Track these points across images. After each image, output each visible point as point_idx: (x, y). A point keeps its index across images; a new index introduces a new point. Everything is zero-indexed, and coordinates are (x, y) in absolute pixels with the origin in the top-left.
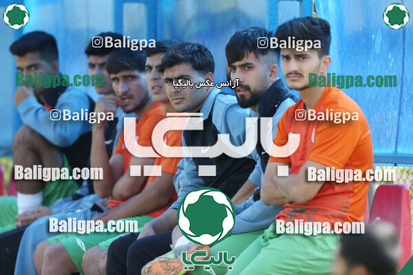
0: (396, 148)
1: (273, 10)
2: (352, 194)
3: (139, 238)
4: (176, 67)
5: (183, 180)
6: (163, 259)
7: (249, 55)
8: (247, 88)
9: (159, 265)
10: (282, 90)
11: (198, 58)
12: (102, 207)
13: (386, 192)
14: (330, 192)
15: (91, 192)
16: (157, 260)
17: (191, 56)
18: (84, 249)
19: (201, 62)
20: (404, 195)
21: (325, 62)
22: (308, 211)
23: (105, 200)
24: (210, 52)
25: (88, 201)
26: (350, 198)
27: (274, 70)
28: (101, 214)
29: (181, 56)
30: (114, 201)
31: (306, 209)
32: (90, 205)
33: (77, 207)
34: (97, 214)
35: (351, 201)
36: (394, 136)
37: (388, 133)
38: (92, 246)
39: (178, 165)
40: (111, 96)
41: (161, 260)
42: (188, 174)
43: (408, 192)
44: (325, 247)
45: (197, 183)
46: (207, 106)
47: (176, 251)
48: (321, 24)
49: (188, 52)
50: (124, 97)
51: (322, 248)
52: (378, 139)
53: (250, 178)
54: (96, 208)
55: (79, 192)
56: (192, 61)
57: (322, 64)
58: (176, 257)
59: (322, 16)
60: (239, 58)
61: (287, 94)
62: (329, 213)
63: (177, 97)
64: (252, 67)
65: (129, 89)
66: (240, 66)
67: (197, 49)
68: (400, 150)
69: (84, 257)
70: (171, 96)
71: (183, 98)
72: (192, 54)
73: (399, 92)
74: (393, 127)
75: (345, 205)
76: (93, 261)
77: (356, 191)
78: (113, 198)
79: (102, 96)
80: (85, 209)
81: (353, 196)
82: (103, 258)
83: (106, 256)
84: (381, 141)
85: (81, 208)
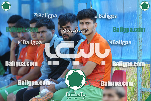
0: (121, 57)
1: (76, 6)
2: (105, 73)
3: (27, 90)
4: (41, 28)
5: (44, 69)
6: (37, 98)
7: (68, 23)
8: (68, 35)
9: (35, 100)
10: (80, 36)
11: (49, 24)
12: (14, 79)
13: (117, 73)
14: (96, 72)
15: (10, 73)
16: (34, 98)
17: (46, 24)
18: (8, 94)
19: (50, 26)
20: (124, 74)
21: (95, 25)
22: (88, 80)
23: (15, 76)
24: (53, 22)
25: (9, 77)
26: (104, 75)
27: (77, 28)
28: (14, 81)
29: (43, 24)
30: (18, 76)
31: (88, 79)
32: (10, 78)
33: (5, 79)
34: (12, 81)
35: (104, 76)
36: (120, 52)
37: (118, 51)
38: (11, 93)
39: (42, 63)
40: (17, 38)
41: (36, 98)
42: (45, 66)
43: (125, 73)
44: (95, 93)
45: (49, 70)
46: (52, 41)
47: (41, 94)
48: (94, 11)
49: (45, 22)
50: (22, 38)
51: (94, 93)
52: (115, 54)
53: (68, 68)
54: (12, 79)
55: (5, 73)
56: (47, 25)
57: (95, 26)
58: (41, 97)
59: (94, 8)
60: (65, 24)
61: (81, 37)
62: (96, 81)
63: (41, 39)
64: (69, 28)
65: (24, 36)
66: (65, 27)
67: (48, 21)
68: (122, 58)
69: (8, 97)
70: (39, 38)
71: (44, 39)
72: (47, 23)
73: (122, 36)
74: (120, 49)
75: (102, 77)
76: (11, 98)
77: (106, 72)
78: (18, 75)
79: (14, 38)
80: (8, 79)
81: (105, 74)
82: (14, 97)
83: (15, 97)
84: (116, 54)
85: (6, 79)
